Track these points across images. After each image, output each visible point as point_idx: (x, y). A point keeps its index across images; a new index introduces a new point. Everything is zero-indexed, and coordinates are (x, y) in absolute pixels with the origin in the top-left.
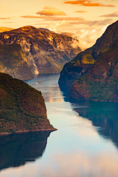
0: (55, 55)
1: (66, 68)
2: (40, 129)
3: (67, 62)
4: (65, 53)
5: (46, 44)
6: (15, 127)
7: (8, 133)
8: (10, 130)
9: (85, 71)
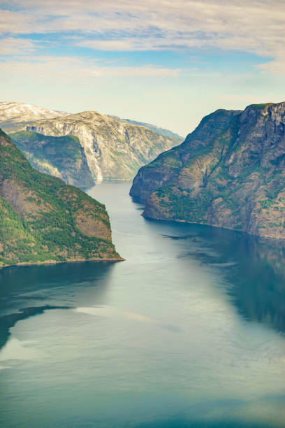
0: (127, 154)
1: (141, 174)
2: (101, 257)
3: (144, 165)
4: (141, 152)
5: (115, 139)
6: (66, 252)
7: (55, 262)
8: (59, 256)
9: (168, 179)
